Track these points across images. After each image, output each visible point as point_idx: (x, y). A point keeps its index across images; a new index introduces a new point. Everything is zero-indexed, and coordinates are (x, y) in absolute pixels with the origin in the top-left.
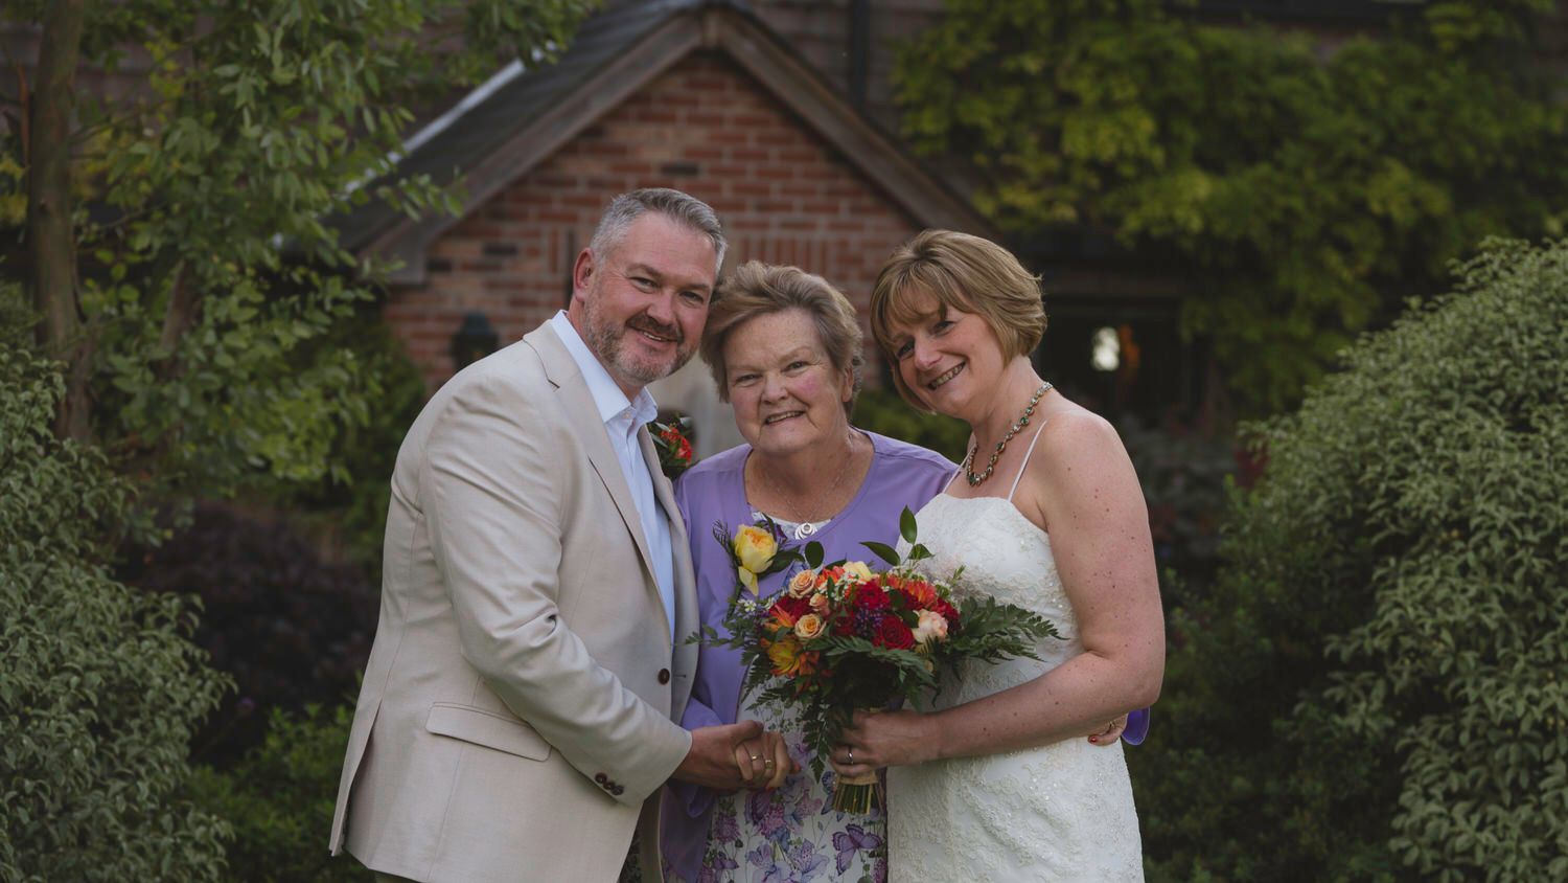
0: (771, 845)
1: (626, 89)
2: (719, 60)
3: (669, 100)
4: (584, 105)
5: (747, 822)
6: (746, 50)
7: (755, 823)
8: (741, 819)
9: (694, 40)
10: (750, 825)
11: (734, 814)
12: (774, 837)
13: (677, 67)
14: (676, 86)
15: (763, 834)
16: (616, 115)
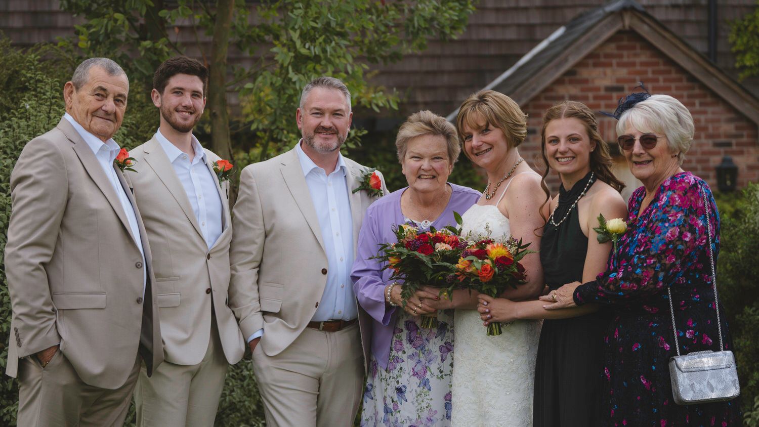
0: (418, 352)
1: (585, 52)
2: (632, 35)
3: (607, 56)
4: (566, 60)
5: (407, 343)
6: (644, 30)
7: (410, 344)
8: (404, 342)
9: (619, 26)
10: (409, 344)
11: (401, 340)
12: (419, 348)
13: (610, 40)
14: (611, 48)
15: (414, 348)
16: (581, 64)
